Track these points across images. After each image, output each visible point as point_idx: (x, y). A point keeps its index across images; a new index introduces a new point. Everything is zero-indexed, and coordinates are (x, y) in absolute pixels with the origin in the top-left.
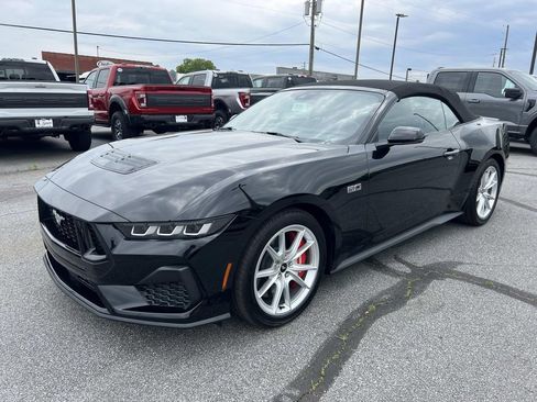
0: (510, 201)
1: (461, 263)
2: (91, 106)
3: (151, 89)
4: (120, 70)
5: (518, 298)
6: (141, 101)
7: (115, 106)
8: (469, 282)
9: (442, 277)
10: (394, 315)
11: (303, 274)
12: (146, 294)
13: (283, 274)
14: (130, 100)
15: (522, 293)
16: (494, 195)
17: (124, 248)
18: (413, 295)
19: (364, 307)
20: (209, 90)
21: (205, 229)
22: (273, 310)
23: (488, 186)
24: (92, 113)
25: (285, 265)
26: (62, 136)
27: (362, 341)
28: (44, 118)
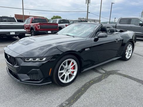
0: (137, 54)
1: (119, 70)
2: (25, 28)
3: (41, 24)
4: (33, 19)
5: (133, 80)
6: (39, 27)
7: (32, 29)
8: (120, 75)
9: (113, 74)
10: (97, 84)
11: (73, 72)
12: (29, 76)
13: (67, 72)
14: (36, 27)
15: (135, 78)
16: (131, 52)
17: (23, 64)
18: (104, 78)
19: (90, 81)
20: (57, 24)
21: (44, 59)
22: (64, 81)
23: (129, 50)
24: (25, 30)
25: (68, 70)
26: (18, 37)
27: (88, 90)
28: (12, 32)
